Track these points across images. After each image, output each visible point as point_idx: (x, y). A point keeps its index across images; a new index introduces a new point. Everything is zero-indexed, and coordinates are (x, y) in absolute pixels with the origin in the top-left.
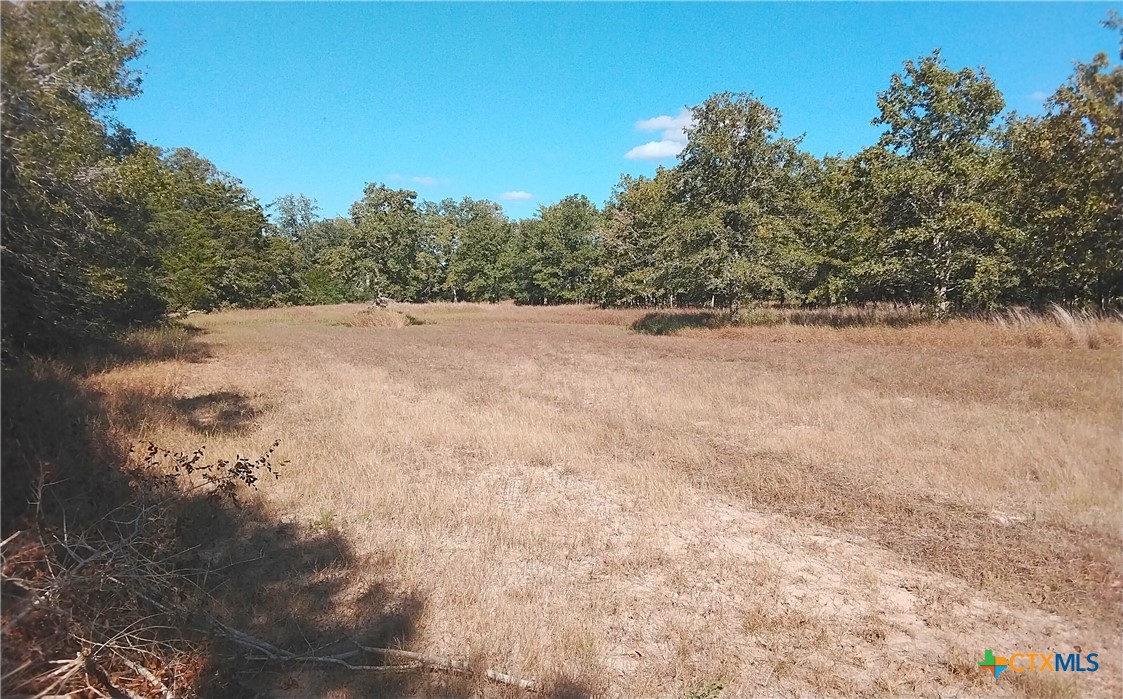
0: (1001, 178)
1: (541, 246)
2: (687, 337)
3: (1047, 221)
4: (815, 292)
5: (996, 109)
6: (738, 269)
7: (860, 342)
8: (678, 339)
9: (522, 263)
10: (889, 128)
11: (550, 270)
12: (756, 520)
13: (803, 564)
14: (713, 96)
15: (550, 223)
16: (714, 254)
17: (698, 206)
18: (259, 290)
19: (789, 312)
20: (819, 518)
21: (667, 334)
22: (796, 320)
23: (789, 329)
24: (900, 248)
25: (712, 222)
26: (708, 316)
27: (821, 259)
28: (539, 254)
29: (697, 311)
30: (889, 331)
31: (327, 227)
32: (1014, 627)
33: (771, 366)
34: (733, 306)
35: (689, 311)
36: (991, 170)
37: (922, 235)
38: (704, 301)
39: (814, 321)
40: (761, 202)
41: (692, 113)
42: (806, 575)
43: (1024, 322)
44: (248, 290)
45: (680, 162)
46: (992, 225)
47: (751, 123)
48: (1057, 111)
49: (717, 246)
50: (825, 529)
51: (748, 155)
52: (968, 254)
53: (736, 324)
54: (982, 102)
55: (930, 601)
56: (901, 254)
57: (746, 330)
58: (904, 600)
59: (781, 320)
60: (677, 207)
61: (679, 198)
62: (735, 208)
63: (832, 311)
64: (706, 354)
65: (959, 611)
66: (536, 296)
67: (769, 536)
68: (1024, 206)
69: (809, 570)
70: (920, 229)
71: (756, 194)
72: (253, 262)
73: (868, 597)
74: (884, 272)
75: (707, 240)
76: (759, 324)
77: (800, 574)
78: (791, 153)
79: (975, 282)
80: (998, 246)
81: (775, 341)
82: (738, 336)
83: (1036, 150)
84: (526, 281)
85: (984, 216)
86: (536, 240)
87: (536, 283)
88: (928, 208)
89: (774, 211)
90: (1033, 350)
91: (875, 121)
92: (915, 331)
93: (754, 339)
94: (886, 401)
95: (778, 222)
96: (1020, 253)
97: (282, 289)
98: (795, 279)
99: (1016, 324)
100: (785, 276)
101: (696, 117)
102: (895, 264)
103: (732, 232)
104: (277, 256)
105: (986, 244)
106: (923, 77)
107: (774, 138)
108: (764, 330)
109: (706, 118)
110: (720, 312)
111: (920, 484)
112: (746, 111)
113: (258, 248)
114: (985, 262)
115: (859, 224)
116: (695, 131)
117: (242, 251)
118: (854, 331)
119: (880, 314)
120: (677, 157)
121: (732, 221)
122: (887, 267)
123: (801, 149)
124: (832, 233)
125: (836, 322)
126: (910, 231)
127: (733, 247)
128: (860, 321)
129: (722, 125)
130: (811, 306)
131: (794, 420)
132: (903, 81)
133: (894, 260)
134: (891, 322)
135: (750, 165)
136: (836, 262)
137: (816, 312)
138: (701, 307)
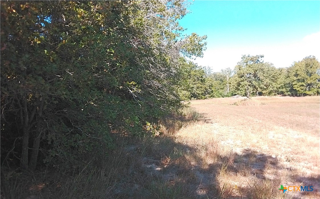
1: (296, 75)
9: (287, 81)
11: (300, 84)
15: (300, 67)
18: (202, 94)
28: (295, 78)
31: (215, 75)
44: (199, 94)
66: (294, 93)
72: (201, 85)
84: (290, 88)
86: (294, 73)
87: (294, 88)
97: (209, 93)
104: (207, 83)
113: (202, 81)
117: (197, 82)
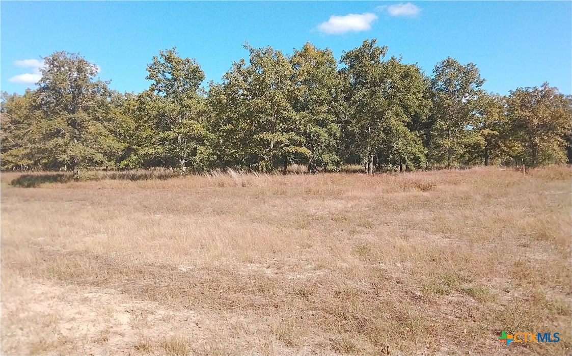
0: (205, 110)
2: (47, 188)
3: (224, 131)
4: (124, 162)
5: (201, 79)
6: (77, 149)
7: (144, 188)
8: (40, 190)
10: (154, 82)
12: (57, 290)
13: (77, 310)
14: (55, 52)
16: (60, 141)
17: (50, 114)
19: (109, 173)
20: (93, 284)
21: (34, 187)
22: (113, 177)
23: (108, 182)
24: (163, 141)
25: (59, 123)
26: (61, 176)
27: (126, 145)
29: (55, 173)
30: (158, 181)
32: (173, 320)
33: (92, 203)
34: (75, 170)
35: (49, 173)
36: (201, 107)
37: (172, 135)
38: (59, 167)
39: (122, 177)
40: (89, 114)
41: (44, 61)
42: (77, 316)
43: (217, 176)
45: (38, 87)
46: (203, 132)
47: (80, 70)
48: (227, 82)
49: (63, 136)
50: (96, 288)
51: (79, 87)
52: (193, 144)
53: (77, 180)
54: (195, 75)
55: (137, 316)
56: (163, 144)
57: (82, 183)
58: (125, 318)
59: (104, 178)
60: (38, 112)
61: (39, 107)
62: (72, 116)
63: (132, 172)
64: (55, 198)
65: (150, 318)
67: (62, 299)
68: (216, 125)
69: (79, 313)
70: (171, 132)
71: (86, 109)
73: (106, 321)
74: (155, 153)
75: (57, 133)
76: (91, 180)
77: (74, 315)
78: (105, 88)
79: (197, 158)
80: (205, 141)
81: (100, 189)
82: (78, 187)
83: (219, 99)
85: (199, 128)
88: (174, 123)
89: (97, 119)
90: (221, 189)
91: (147, 78)
92: (170, 182)
93: (87, 188)
94: (147, 217)
95: (99, 124)
96: (216, 146)
98: (110, 155)
99: (215, 177)
100: (105, 154)
101: (47, 63)
102: (161, 149)
103: (72, 129)
105: (200, 140)
106: (169, 59)
107: (95, 80)
108: (94, 182)
109: (53, 64)
110: (68, 173)
111: (151, 258)
112: (76, 63)
114: (200, 148)
115: (145, 128)
116: (47, 71)
118: (141, 182)
119: (157, 173)
120: (36, 84)
121: (73, 123)
122: (156, 150)
123: (110, 87)
124: (131, 132)
125: (133, 178)
126: (166, 133)
127: (72, 138)
128: (146, 177)
129: (63, 69)
130: (123, 169)
131: (96, 232)
132: (159, 60)
133: (160, 147)
134: (160, 177)
135: (80, 93)
136: (134, 147)
137: (124, 173)
138: (58, 171)
